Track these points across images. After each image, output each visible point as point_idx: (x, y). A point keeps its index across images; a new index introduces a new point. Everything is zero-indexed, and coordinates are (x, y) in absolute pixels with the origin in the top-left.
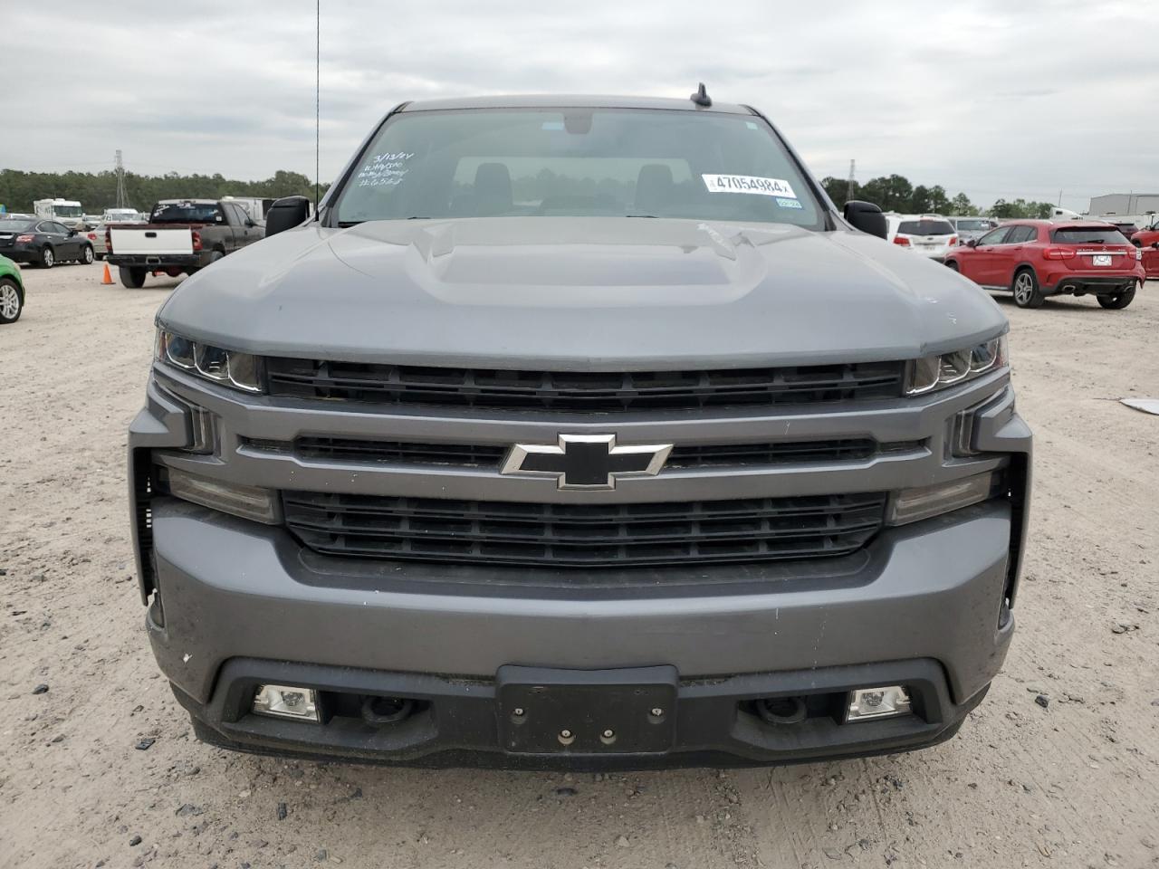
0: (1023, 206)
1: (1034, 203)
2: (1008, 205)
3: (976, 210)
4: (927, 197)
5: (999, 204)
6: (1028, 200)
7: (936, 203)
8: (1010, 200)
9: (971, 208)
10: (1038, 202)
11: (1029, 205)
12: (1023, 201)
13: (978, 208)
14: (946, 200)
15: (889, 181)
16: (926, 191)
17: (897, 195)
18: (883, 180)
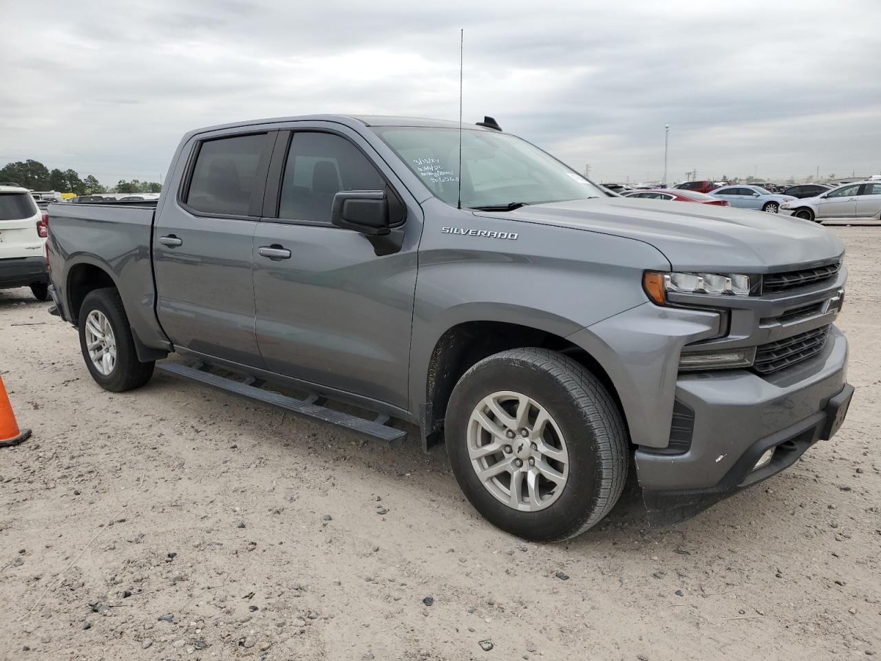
0: (138, 185)
1: (146, 183)
2: (128, 184)
3: (103, 189)
4: (63, 178)
5: (121, 184)
6: (141, 181)
7: (71, 183)
8: (129, 181)
9: (100, 187)
10: (148, 182)
11: (142, 184)
12: (138, 181)
13: (104, 186)
14: (80, 180)
15: (26, 165)
16: (62, 174)
17: (36, 177)
18: (20, 164)
